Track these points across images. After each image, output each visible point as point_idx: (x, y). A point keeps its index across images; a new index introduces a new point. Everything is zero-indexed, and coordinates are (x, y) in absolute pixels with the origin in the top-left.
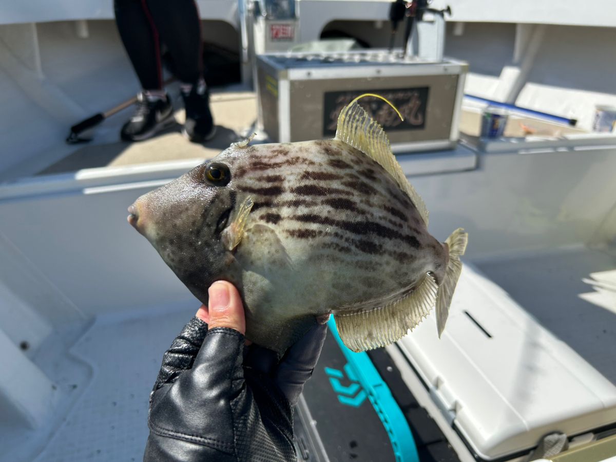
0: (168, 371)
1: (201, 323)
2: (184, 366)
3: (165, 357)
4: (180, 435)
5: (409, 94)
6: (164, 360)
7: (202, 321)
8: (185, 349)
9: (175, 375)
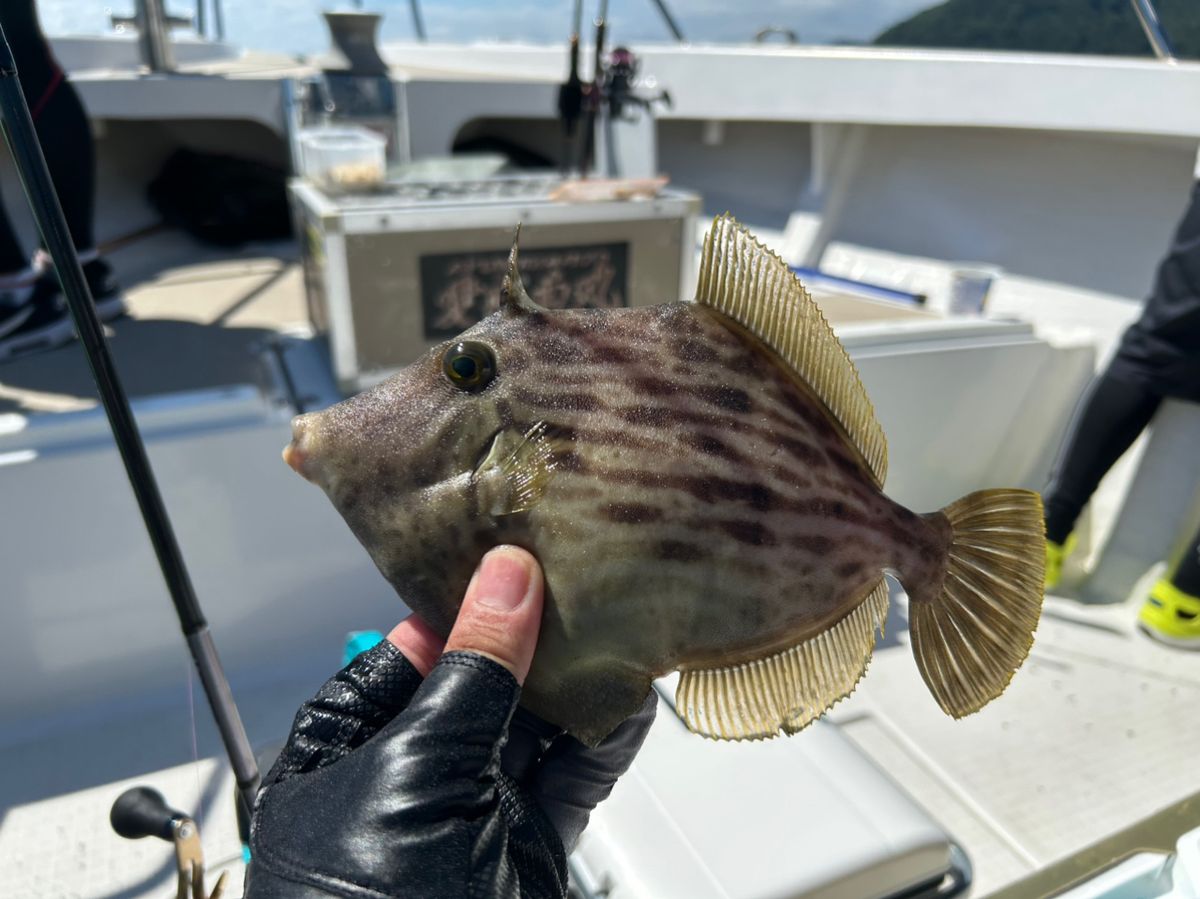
0: (304, 746)
1: (393, 653)
2: (341, 741)
3: (300, 717)
4: (335, 881)
5: (590, 257)
6: (295, 724)
7: (397, 649)
8: (347, 705)
9: (318, 755)
